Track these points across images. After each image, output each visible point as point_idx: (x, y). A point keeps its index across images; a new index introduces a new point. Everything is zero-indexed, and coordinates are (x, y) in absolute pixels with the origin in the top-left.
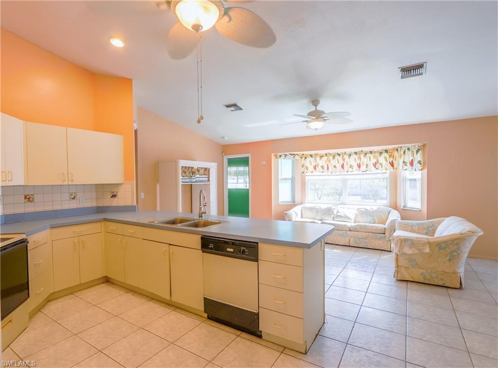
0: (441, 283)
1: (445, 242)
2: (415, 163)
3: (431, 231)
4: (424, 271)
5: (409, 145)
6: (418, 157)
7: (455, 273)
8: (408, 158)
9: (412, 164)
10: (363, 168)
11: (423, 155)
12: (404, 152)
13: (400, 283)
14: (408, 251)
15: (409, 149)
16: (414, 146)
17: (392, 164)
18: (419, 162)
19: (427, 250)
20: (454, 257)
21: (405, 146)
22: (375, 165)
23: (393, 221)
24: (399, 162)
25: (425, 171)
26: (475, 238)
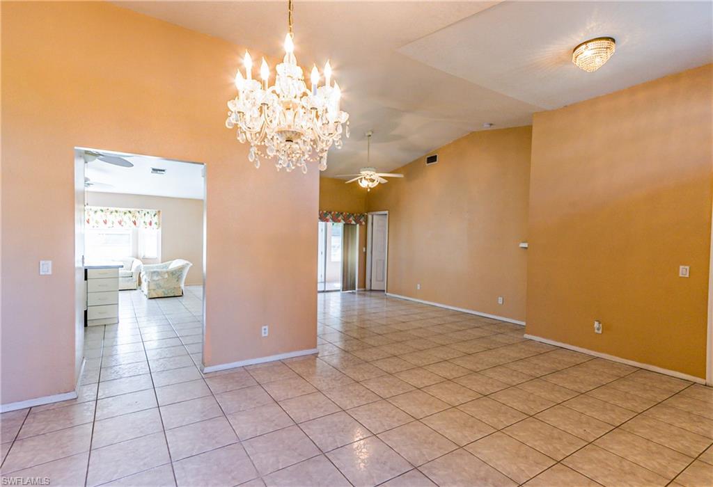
0: (173, 295)
1: (175, 271)
2: (153, 223)
3: (167, 267)
4: (164, 290)
5: (148, 210)
6: (155, 219)
7: (180, 287)
8: (148, 219)
9: (150, 224)
10: (109, 224)
11: (159, 218)
12: (145, 214)
13: (153, 301)
14: (156, 278)
15: (148, 213)
16: (153, 212)
17: (135, 223)
18: (156, 223)
19: (166, 276)
20: (179, 279)
21: (145, 211)
22: (120, 223)
23: (138, 267)
24: (140, 221)
25: (160, 230)
26: (188, 268)
